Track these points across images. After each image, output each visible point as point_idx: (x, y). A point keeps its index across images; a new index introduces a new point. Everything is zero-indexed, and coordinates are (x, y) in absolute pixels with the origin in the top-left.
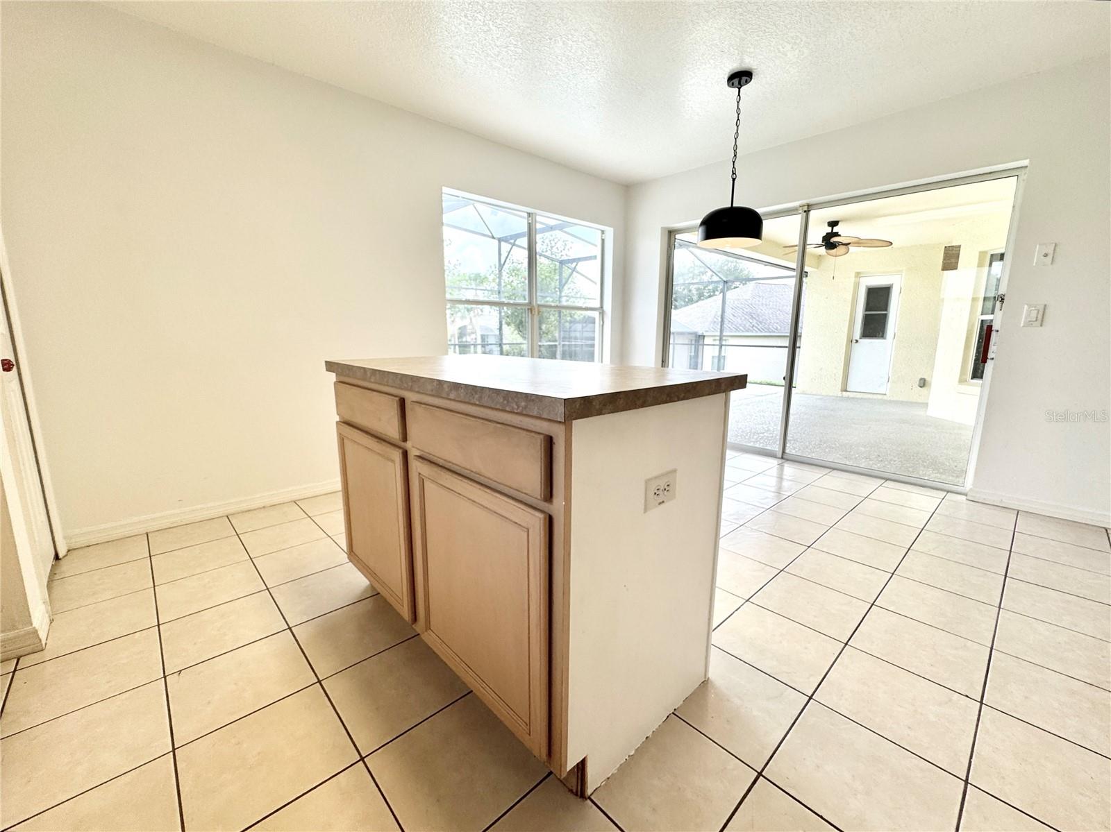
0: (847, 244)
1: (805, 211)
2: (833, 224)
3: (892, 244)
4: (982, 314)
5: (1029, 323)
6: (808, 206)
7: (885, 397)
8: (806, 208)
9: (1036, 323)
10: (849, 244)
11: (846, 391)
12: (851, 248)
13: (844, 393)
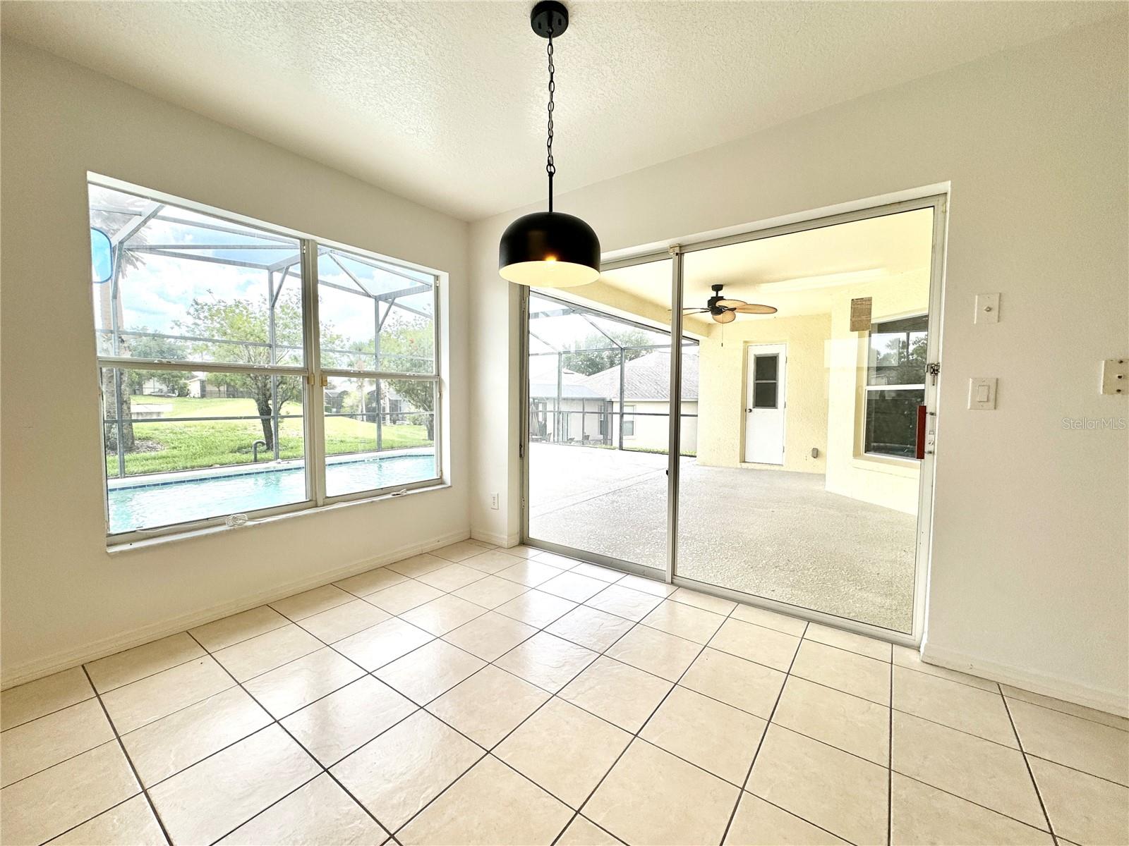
0: (733, 310)
1: (677, 254)
2: (717, 288)
3: (776, 310)
4: (868, 385)
5: (977, 405)
6: (681, 247)
7: (782, 469)
8: (677, 250)
9: (987, 404)
10: (735, 309)
11: (745, 462)
12: (739, 315)
13: (743, 464)
